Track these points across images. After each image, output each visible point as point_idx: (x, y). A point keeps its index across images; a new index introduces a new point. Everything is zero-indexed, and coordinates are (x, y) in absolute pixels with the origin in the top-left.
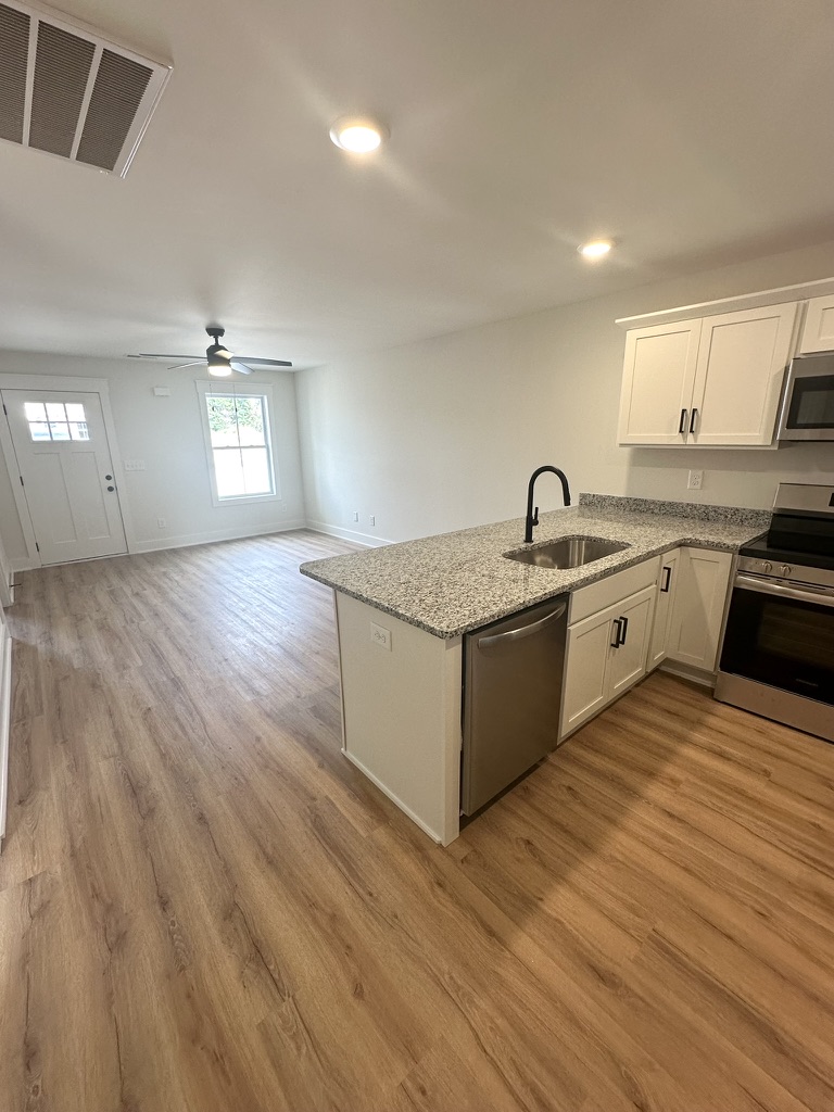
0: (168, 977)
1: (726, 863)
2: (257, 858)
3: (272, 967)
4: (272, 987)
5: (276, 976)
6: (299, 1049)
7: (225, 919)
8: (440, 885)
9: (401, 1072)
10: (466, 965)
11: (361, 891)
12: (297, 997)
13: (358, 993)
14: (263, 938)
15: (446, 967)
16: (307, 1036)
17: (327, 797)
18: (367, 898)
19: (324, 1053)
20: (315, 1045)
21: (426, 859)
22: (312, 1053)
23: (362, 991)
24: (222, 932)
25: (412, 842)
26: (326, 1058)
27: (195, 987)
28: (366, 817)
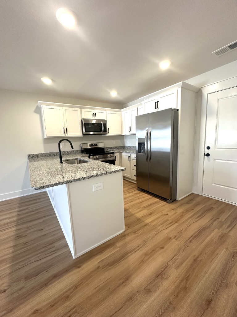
0: (174, 308)
1: (130, 198)
2: (125, 286)
3: (162, 270)
4: (167, 268)
5: (164, 268)
6: (177, 259)
7: (151, 291)
8: (135, 232)
9: (174, 240)
10: (153, 229)
11: (137, 249)
12: (167, 261)
13: (163, 248)
14: (155, 275)
15: (154, 233)
16: (175, 258)
17: (99, 262)
18: (139, 247)
19: (176, 253)
20: (175, 255)
21: (128, 234)
22: (177, 256)
23: (162, 247)
24: (155, 291)
25: (122, 237)
26: (177, 253)
27: (174, 295)
28: (111, 249)
